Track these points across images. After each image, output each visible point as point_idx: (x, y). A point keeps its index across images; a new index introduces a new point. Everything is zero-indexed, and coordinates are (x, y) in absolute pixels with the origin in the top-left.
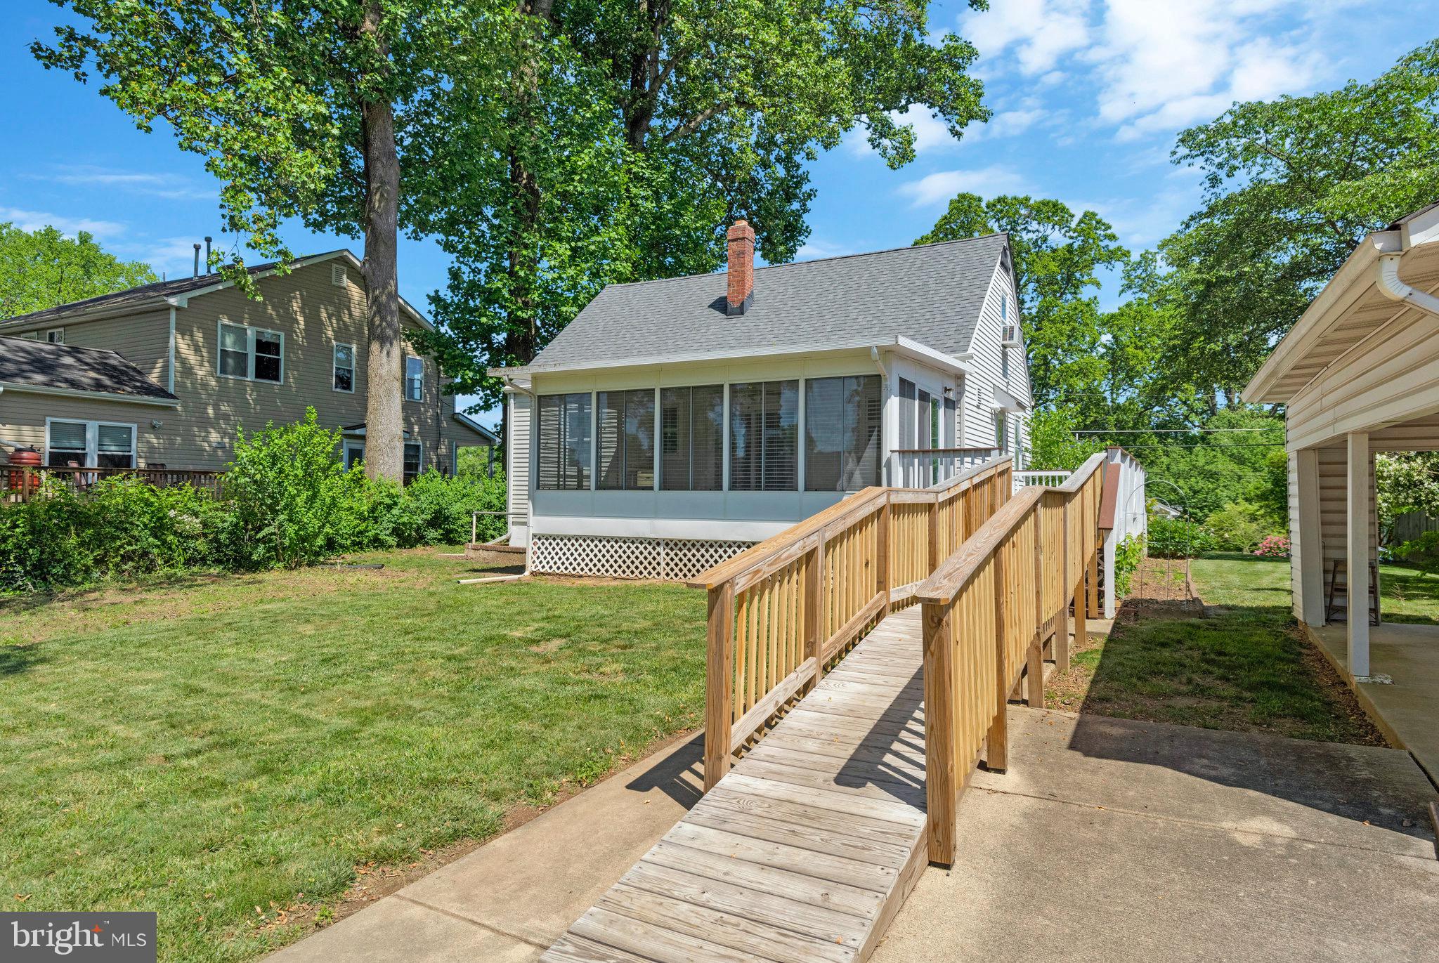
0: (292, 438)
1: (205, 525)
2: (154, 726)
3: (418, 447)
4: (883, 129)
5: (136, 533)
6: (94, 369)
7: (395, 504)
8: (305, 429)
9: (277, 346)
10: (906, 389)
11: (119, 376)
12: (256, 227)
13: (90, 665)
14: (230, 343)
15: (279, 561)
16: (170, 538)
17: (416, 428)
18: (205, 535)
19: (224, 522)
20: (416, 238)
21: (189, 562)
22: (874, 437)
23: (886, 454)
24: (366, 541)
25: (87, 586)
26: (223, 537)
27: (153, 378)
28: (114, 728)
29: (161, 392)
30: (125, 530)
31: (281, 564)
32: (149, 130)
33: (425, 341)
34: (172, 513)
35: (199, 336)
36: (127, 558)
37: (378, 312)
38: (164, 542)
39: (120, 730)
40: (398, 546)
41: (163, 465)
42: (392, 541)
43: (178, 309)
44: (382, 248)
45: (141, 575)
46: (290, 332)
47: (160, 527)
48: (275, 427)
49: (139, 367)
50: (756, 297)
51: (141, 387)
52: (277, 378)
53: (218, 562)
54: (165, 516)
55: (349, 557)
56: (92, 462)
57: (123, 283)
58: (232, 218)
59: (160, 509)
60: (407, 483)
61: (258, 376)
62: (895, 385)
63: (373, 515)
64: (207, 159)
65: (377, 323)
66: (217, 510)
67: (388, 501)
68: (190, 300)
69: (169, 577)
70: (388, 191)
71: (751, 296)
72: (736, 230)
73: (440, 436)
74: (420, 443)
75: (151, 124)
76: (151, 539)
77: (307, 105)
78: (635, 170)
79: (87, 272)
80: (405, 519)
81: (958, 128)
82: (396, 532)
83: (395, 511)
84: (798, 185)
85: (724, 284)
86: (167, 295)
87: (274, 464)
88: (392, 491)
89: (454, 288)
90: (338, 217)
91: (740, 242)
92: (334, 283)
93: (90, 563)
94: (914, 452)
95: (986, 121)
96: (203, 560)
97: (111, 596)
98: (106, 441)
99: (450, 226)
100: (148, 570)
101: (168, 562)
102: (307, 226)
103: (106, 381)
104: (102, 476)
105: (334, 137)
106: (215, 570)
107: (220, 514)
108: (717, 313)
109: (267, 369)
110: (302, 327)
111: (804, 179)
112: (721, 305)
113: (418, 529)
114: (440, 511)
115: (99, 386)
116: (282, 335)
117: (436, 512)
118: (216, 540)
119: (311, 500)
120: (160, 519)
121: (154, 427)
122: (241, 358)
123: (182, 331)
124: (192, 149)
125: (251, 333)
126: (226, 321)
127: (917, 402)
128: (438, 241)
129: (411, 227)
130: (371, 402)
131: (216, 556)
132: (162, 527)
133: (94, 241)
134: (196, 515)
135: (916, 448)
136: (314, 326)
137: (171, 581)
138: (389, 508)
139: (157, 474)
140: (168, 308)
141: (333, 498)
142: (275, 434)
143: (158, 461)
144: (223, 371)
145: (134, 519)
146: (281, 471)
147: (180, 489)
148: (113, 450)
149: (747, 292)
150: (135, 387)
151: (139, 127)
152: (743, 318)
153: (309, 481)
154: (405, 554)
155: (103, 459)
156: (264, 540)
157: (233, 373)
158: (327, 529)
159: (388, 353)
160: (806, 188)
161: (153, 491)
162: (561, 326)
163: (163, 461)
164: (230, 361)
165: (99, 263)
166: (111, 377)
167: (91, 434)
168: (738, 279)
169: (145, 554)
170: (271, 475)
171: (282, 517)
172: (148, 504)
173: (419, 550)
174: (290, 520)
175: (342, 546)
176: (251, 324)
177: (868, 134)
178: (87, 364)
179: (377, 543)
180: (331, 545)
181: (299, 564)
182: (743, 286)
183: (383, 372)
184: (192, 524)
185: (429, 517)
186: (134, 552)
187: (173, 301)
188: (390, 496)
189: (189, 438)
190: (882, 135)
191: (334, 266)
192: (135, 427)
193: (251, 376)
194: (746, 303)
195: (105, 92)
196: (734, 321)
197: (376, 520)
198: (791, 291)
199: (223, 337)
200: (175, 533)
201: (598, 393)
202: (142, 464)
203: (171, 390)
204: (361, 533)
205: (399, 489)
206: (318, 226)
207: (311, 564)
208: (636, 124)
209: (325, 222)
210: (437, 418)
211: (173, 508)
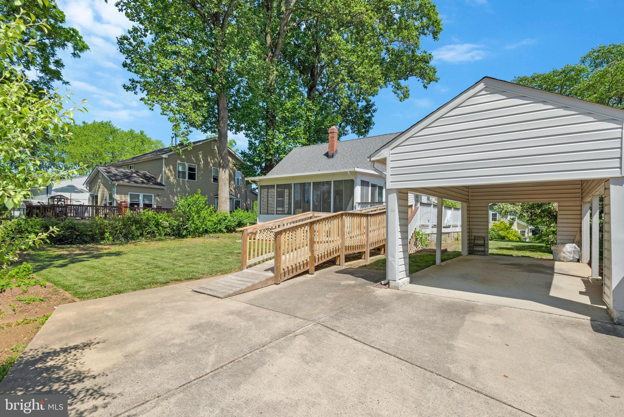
0: (194, 199)
1: (170, 224)
2: (144, 264)
3: (239, 201)
4: (398, 87)
5: (151, 226)
6: (142, 178)
7: (226, 219)
8: (197, 196)
9: (195, 169)
10: (364, 184)
11: (149, 179)
12: (182, 136)
13: (134, 255)
14: (180, 169)
15: (190, 235)
16: (160, 228)
17: (239, 195)
18: (170, 227)
19: (175, 223)
20: (236, 134)
21: (165, 235)
22: (352, 199)
23: (355, 204)
24: (217, 230)
25: (138, 240)
26: (174, 228)
27: (159, 180)
28: (135, 264)
29: (160, 184)
30: (148, 225)
31: (190, 236)
32: (153, 110)
33: (241, 167)
34: (161, 221)
35: (171, 168)
36: (148, 233)
37: (222, 158)
38: (159, 229)
39: (137, 265)
40: (227, 232)
41: (161, 207)
42: (225, 230)
43: (165, 158)
44: (223, 139)
45: (152, 238)
46: (199, 165)
47: (157, 224)
48: (189, 195)
49: (155, 177)
50: (338, 151)
51: (155, 183)
52: (195, 180)
53: (173, 235)
54: (159, 221)
55: (211, 235)
56: (141, 206)
57: (154, 148)
58: (175, 134)
59: (158, 219)
60: (231, 212)
61: (189, 178)
62: (360, 182)
63: (219, 222)
64: (169, 117)
65: (221, 162)
66: (173, 220)
67: (224, 218)
68: (169, 155)
69: (159, 239)
70: (224, 120)
71: (336, 151)
72: (331, 130)
73: (247, 198)
74: (240, 200)
75: (153, 108)
76: (155, 228)
77: (198, 97)
78: (309, 106)
79: (143, 144)
80: (229, 224)
81: (426, 85)
82: (226, 228)
83: (226, 221)
84: (371, 107)
85: (327, 148)
86: (162, 154)
87: (189, 206)
88: (225, 215)
89: (250, 149)
90: (211, 128)
91: (332, 134)
92: (212, 148)
93: (139, 234)
94: (368, 203)
95: (437, 82)
96: (169, 234)
97: (143, 243)
98: (145, 200)
99: (249, 128)
100: (154, 237)
101: (160, 235)
102: (202, 131)
103: (145, 181)
104: (144, 209)
105: (205, 107)
106: (172, 238)
107: (174, 221)
108: (326, 157)
109: (192, 176)
110: (202, 163)
111: (373, 105)
112: (327, 155)
113: (233, 228)
114: (240, 221)
115: (143, 183)
116: (196, 166)
117: (239, 222)
118: (172, 229)
119: (199, 217)
120: (157, 222)
121: (158, 195)
122: (184, 173)
123: (167, 165)
124: (164, 114)
125: (187, 165)
126: (179, 162)
127: (370, 188)
128: (244, 133)
129: (234, 131)
130: (220, 187)
131: (173, 233)
132: (158, 225)
133: (145, 133)
134: (167, 221)
135: (370, 201)
136: (206, 163)
137: (160, 240)
138: (224, 220)
139: (159, 209)
140: (162, 158)
141: (204, 217)
142: (189, 197)
143: (160, 206)
144: (179, 177)
145: (150, 222)
146: (190, 209)
147: (163, 213)
148: (147, 202)
149: (335, 150)
150: (153, 183)
151: (150, 109)
152: (333, 159)
153: (198, 212)
154: (229, 234)
155: (144, 205)
156: (186, 229)
157: (182, 178)
158: (203, 226)
159: (225, 172)
160: (374, 108)
161: (155, 214)
162: (280, 160)
163: (161, 206)
164: (181, 174)
165: (146, 140)
166: (146, 180)
167: (141, 198)
168: (332, 146)
169: (154, 232)
170: (188, 210)
171: (190, 222)
172: (154, 218)
173: (234, 234)
174: (193, 223)
175: (210, 232)
176: (187, 162)
177: (392, 89)
178: (140, 176)
179: (221, 231)
180: (206, 231)
181: (196, 236)
182: (333, 148)
183: (223, 177)
184: (166, 224)
185: (237, 223)
186: (150, 231)
187: (164, 156)
188: (225, 217)
189: (169, 199)
190: (398, 89)
191: (212, 142)
192: (153, 195)
193: (187, 179)
194: (334, 154)
195: (142, 99)
196: (330, 160)
197: (220, 224)
198: (350, 149)
199: (178, 167)
200: (162, 227)
201: (294, 184)
202: (155, 207)
203: (164, 183)
204: (216, 228)
205: (229, 215)
206: (205, 131)
207: (199, 236)
208: (311, 89)
209: (207, 130)
210: (246, 191)
211: (161, 219)
